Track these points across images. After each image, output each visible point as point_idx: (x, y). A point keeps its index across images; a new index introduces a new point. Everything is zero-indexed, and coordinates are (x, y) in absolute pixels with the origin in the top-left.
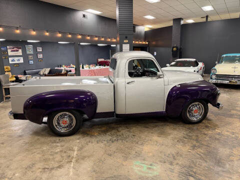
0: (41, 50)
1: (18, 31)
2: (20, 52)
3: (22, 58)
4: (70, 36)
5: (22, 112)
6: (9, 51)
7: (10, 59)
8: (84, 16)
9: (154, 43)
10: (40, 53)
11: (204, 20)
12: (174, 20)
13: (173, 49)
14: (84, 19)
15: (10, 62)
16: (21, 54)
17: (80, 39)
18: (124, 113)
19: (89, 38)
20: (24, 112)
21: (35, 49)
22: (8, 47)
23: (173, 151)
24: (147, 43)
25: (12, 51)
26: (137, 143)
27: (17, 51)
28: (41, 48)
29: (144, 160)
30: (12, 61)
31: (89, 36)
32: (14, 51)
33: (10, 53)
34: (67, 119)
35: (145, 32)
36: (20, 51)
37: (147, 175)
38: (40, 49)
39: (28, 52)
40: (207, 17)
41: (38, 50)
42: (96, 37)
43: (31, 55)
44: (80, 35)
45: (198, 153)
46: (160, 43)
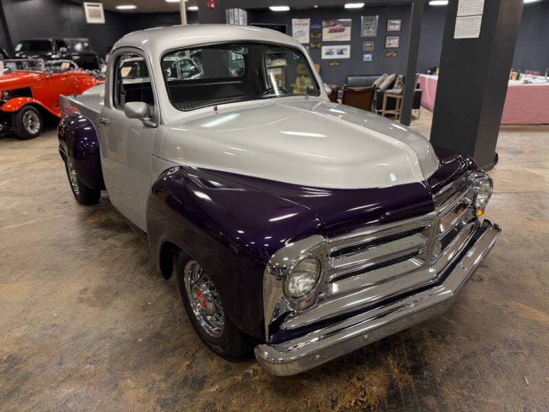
0: (397, 28)
2: (347, 34)
3: (348, 47)
6: (325, 31)
7: (324, 49)
10: (394, 34)
15: (324, 57)
16: (348, 39)
21: (383, 25)
22: (324, 23)
25: (331, 31)
27: (342, 30)
28: (398, 22)
30: (328, 54)
32: (335, 31)
33: (327, 36)
36: (348, 30)
38: (395, 25)
39: (364, 34)
41: (391, 28)
43: (369, 39)
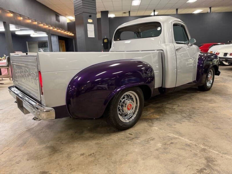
11: (127, 15)
12: (102, 12)
13: (104, 41)
17: (10, 18)
19: (21, 18)
20: (68, 102)
31: (21, 16)
35: (68, 24)
40: (129, 12)
42: (29, 19)
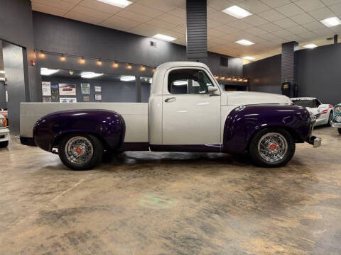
0: (100, 91)
1: (63, 59)
2: (73, 92)
3: (75, 99)
4: (130, 67)
5: (32, 136)
6: (61, 89)
7: (61, 99)
8: (152, 44)
9: (257, 81)
10: (98, 93)
11: (332, 42)
12: (284, 45)
13: (283, 86)
14: (152, 47)
16: (75, 94)
18: (160, 144)
20: (34, 135)
21: (92, 89)
22: (60, 85)
23: (212, 190)
24: (246, 81)
25: (64, 90)
26: (167, 180)
27: (70, 90)
28: (100, 88)
29: (162, 194)
32: (67, 90)
33: (62, 92)
34: (83, 147)
35: (244, 66)
36: (74, 90)
37: (153, 208)
38: (98, 89)
39: (83, 92)
40: (336, 37)
41: (96, 90)
43: (87, 95)
44: (144, 66)
45: (252, 194)
46: (266, 80)
